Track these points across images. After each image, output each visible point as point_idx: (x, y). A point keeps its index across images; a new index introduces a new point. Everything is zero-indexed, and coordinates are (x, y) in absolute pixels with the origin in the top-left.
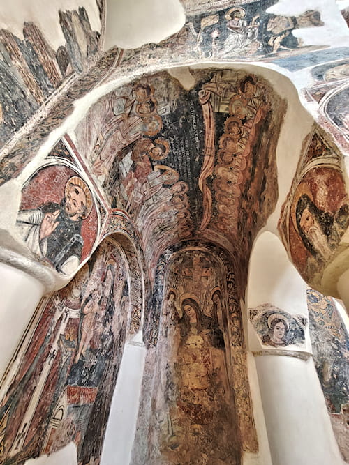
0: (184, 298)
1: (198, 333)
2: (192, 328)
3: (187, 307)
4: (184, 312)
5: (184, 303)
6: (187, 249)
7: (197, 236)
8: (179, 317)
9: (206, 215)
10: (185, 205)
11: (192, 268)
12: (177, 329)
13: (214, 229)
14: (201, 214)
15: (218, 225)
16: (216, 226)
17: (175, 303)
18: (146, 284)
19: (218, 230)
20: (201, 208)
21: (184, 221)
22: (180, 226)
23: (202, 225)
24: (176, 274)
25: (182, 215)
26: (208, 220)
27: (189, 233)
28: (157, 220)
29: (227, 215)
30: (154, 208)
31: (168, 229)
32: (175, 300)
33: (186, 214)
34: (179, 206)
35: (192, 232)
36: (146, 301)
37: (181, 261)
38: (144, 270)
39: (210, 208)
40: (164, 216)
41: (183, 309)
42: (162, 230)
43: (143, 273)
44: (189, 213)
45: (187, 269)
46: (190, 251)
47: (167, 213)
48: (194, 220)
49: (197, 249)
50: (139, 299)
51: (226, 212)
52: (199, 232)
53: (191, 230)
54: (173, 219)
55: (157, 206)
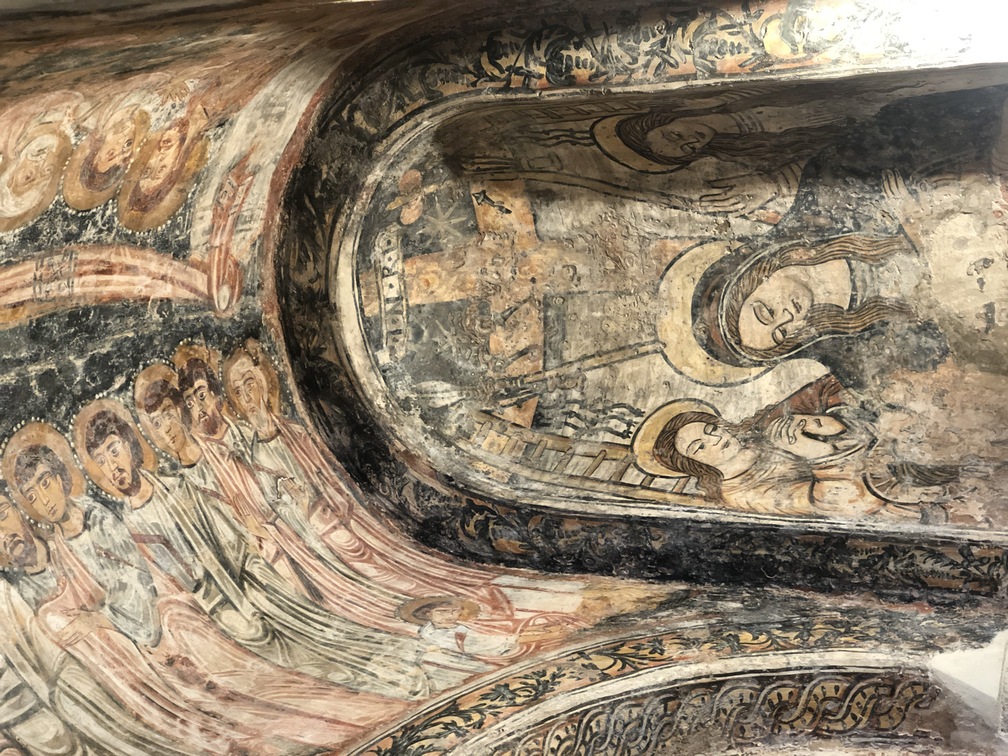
0: (698, 356)
1: (914, 249)
2: (888, 294)
3: (755, 333)
4: (789, 348)
5: (723, 347)
6: (358, 360)
7: (258, 304)
8: (821, 386)
9: (85, 287)
10: (36, 452)
11: (483, 306)
12: (897, 395)
13: (187, 205)
14: (83, 321)
15: (147, 184)
16: (158, 195)
17: (732, 413)
18: (629, 664)
19: (188, 176)
20: (36, 333)
21: (160, 426)
22: (199, 447)
23: (165, 291)
24: (539, 421)
25: (115, 455)
26: (127, 257)
27: (241, 368)
28: (171, 644)
29: (65, 154)
30: (87, 688)
31: (226, 535)
32: (710, 420)
33: (104, 427)
34: (47, 496)
35: (229, 352)
36: (739, 648)
37: (444, 394)
38: (540, 690)
39: (29, 269)
40: (135, 597)
41: (766, 359)
42: (242, 578)
43: (557, 703)
44: (90, 410)
45: (499, 340)
46: (372, 339)
47: (110, 576)
48: (136, 354)
49: (345, 295)
50: (728, 700)
51: (45, 163)
52: (223, 296)
53: (213, 357)
54: (151, 513)
55: (71, 676)
